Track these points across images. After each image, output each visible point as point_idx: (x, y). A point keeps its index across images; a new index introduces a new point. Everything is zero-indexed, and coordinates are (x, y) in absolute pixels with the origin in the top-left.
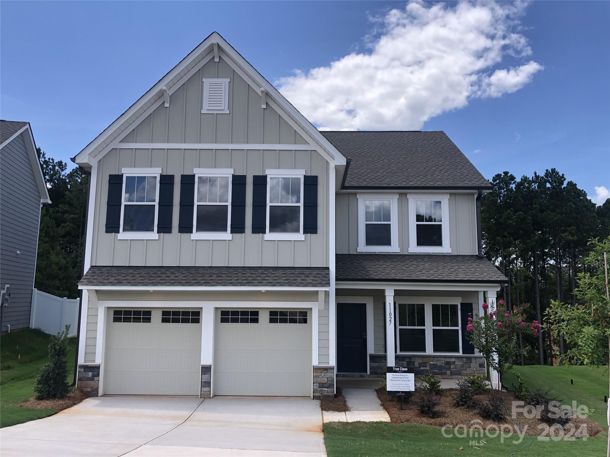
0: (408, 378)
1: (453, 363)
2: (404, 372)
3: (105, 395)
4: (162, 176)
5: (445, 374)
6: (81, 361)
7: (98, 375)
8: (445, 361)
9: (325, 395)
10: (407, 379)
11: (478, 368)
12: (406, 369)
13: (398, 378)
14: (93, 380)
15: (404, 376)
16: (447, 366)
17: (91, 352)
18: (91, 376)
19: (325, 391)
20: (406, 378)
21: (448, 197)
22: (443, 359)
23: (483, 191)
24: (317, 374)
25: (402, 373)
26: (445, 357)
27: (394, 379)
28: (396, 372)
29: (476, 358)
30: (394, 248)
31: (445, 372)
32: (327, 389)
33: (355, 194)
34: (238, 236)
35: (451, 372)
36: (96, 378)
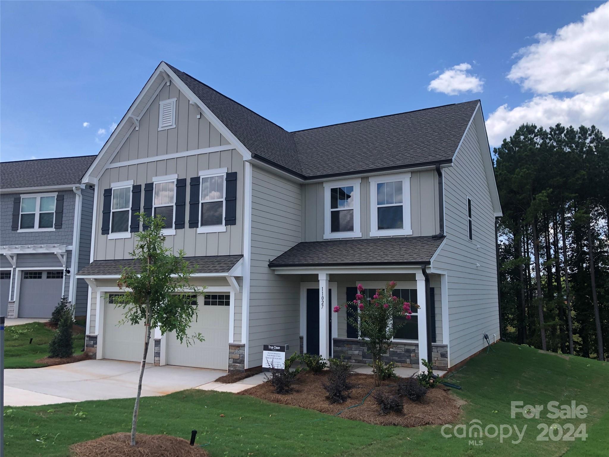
0: (280, 356)
1: (413, 351)
2: (278, 350)
3: (104, 359)
4: (134, 186)
5: (405, 362)
6: (87, 333)
7: (96, 343)
8: (405, 348)
9: (238, 370)
10: (279, 358)
11: (440, 358)
12: (279, 348)
13: (272, 356)
14: (93, 347)
15: (277, 354)
16: (407, 354)
17: (93, 327)
18: (92, 344)
19: (237, 366)
20: (279, 356)
21: (409, 175)
22: (403, 346)
23: (441, 165)
24: (232, 351)
25: (276, 351)
26: (405, 344)
27: (269, 357)
28: (270, 350)
29: (437, 347)
30: (356, 233)
31: (404, 360)
32: (238, 365)
33: (322, 183)
34: (180, 231)
35: (411, 360)
36: (95, 346)
